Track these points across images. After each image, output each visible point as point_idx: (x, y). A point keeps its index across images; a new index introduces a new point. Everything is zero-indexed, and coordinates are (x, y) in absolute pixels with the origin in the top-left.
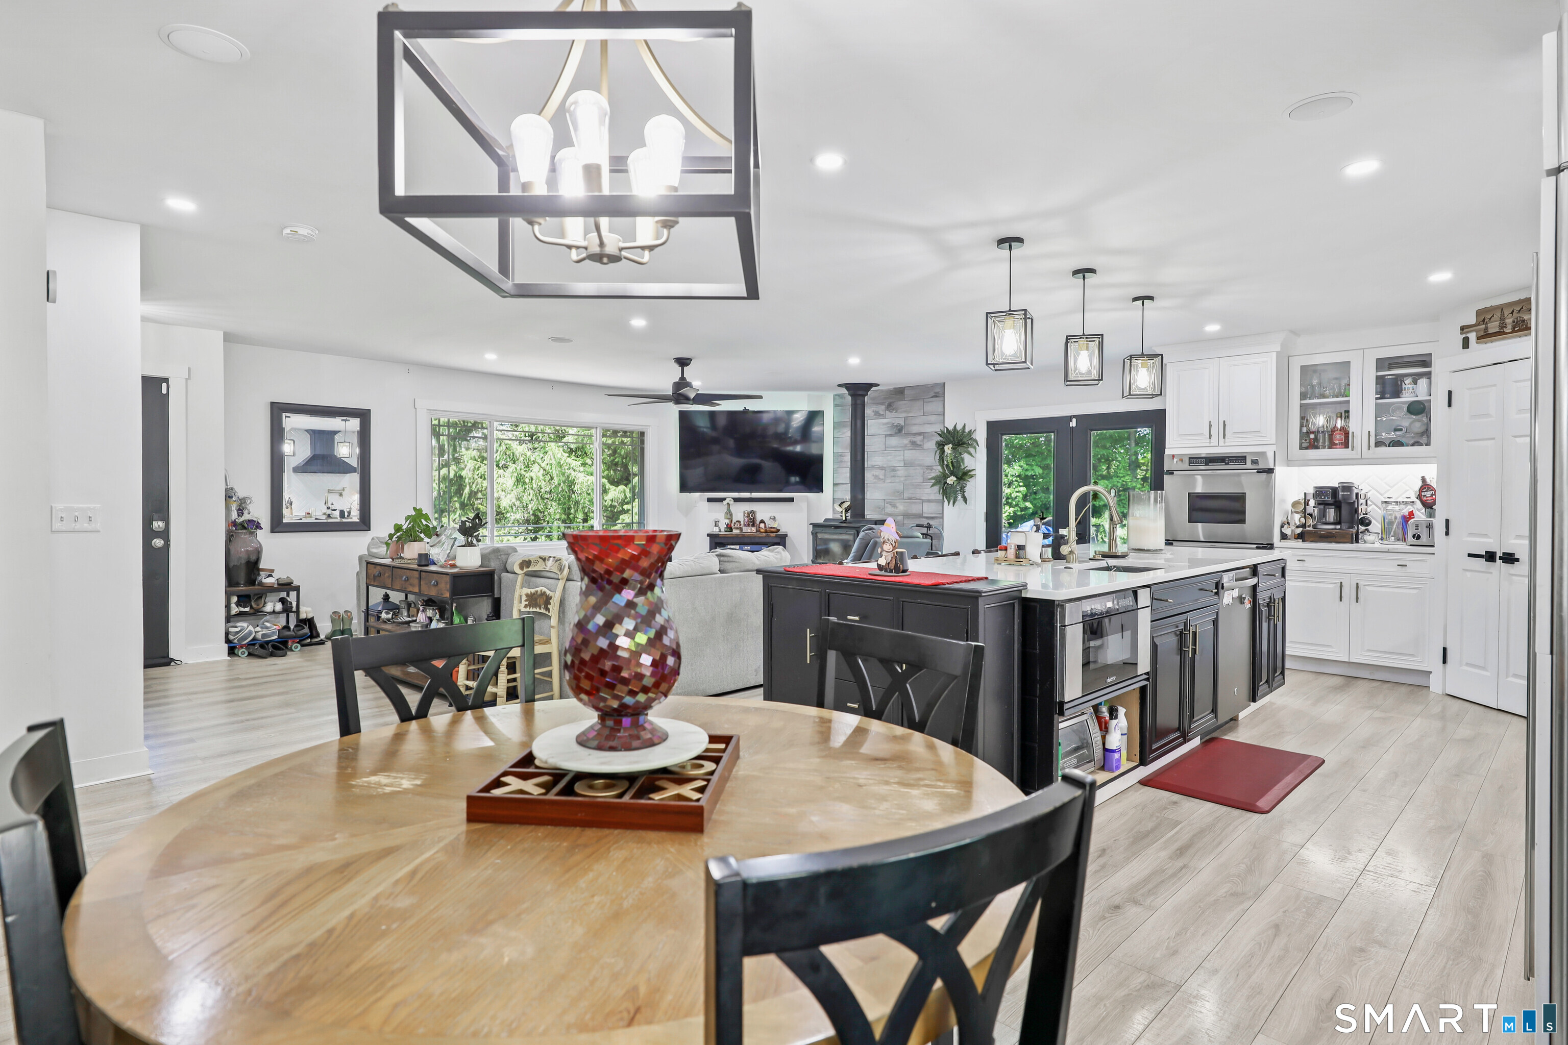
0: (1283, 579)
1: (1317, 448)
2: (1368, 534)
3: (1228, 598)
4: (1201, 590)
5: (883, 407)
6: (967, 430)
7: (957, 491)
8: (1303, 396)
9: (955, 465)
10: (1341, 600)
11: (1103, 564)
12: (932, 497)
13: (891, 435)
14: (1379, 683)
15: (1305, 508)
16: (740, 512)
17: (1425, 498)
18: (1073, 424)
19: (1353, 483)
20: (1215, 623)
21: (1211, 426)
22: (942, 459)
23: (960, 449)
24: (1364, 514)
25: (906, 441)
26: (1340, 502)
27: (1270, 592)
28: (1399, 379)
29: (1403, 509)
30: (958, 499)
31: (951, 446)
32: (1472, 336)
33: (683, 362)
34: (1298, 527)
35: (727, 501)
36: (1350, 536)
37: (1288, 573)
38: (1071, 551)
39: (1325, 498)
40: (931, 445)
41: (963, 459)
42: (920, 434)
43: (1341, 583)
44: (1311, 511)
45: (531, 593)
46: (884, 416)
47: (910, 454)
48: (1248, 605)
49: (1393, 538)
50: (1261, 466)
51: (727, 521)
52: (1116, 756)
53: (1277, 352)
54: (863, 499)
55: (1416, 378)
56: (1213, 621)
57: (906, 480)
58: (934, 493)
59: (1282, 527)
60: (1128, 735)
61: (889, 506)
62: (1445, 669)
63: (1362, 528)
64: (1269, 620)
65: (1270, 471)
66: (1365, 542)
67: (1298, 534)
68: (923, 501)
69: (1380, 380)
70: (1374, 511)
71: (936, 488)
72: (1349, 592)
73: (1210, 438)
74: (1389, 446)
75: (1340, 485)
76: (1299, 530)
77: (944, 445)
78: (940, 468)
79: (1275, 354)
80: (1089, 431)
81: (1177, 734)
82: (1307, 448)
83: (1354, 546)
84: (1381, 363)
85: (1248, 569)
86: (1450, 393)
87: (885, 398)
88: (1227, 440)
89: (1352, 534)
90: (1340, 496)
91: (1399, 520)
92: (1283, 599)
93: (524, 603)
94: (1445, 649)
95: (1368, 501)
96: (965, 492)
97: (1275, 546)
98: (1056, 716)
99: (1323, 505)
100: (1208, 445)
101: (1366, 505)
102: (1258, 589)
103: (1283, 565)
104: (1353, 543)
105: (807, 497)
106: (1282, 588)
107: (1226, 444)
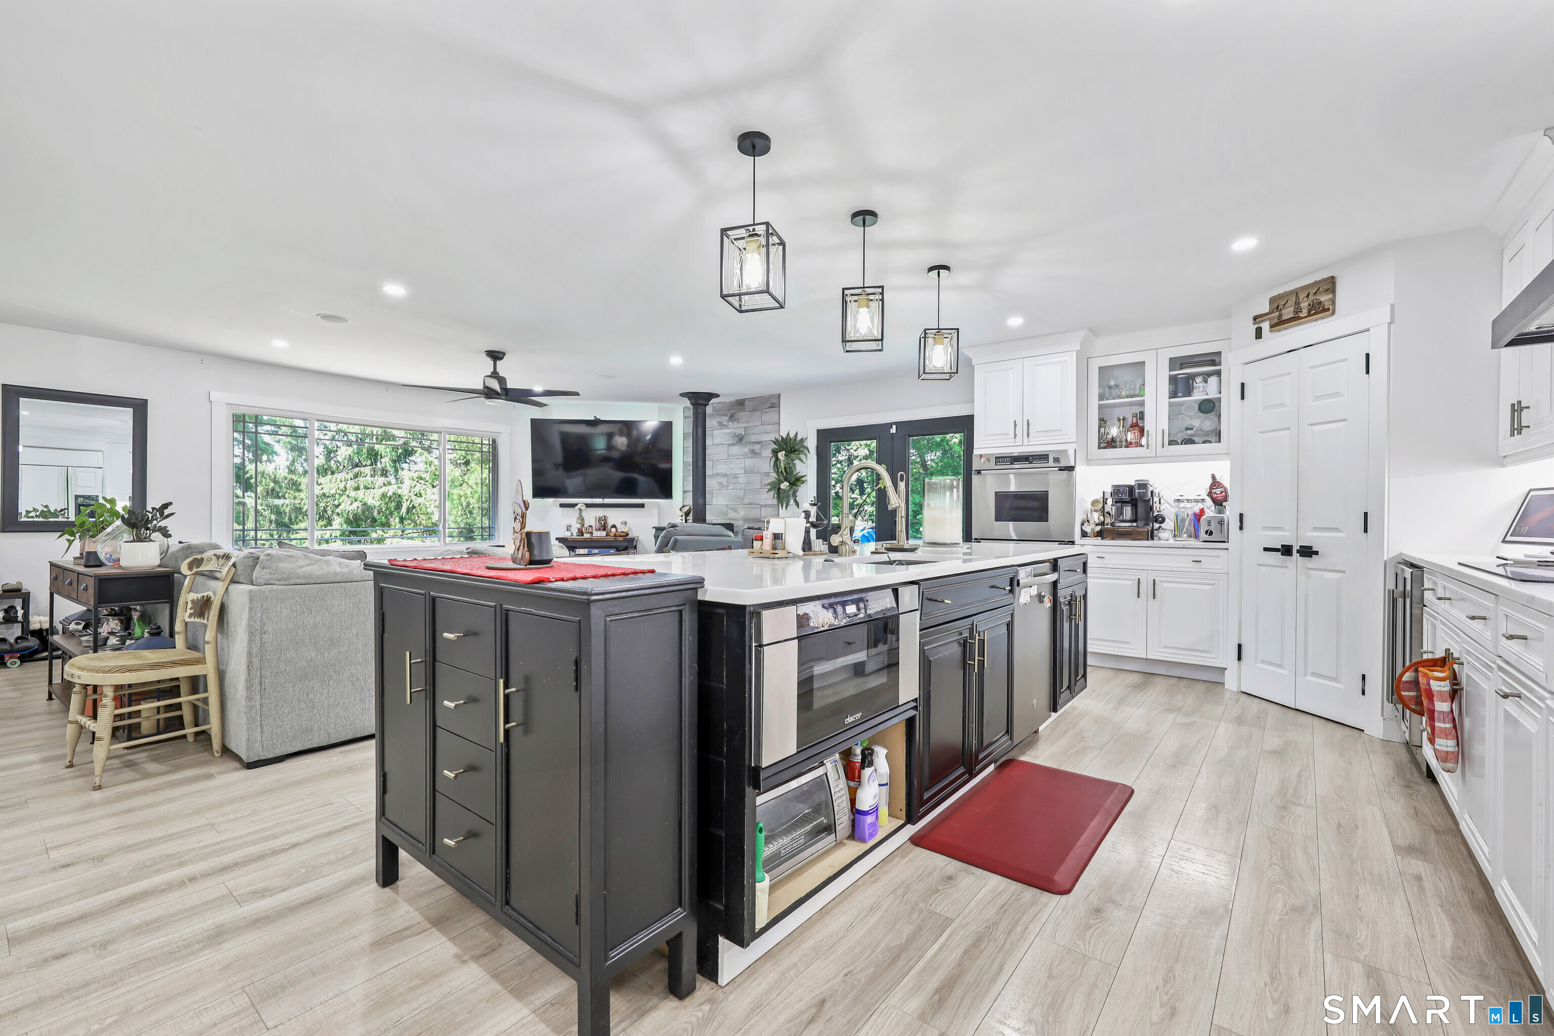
0: (1084, 575)
1: (1115, 447)
2: (1162, 531)
3: (1025, 596)
4: (992, 587)
5: (726, 418)
6: (799, 438)
7: (789, 496)
8: (1101, 397)
9: (788, 471)
10: (1138, 597)
11: (884, 558)
12: (769, 502)
13: (733, 445)
14: (1176, 680)
15: (1103, 507)
16: (591, 517)
17: (1215, 495)
18: (893, 430)
19: (1148, 481)
20: (1010, 626)
21: (1015, 425)
22: (776, 466)
23: (793, 456)
24: (1158, 512)
25: (746, 450)
26: (1136, 500)
27: (1071, 589)
28: (1191, 377)
29: (1194, 507)
30: (791, 503)
31: (784, 452)
32: (1265, 326)
33: (495, 356)
34: (1097, 525)
35: (579, 506)
36: (1146, 533)
37: (1089, 570)
38: (842, 542)
39: (1122, 496)
40: (768, 453)
41: (794, 465)
42: (758, 443)
43: (1139, 579)
44: (1109, 510)
45: (197, 598)
46: (727, 427)
47: (749, 462)
48: (1048, 604)
49: (1185, 535)
50: (1063, 464)
51: (579, 526)
52: (870, 819)
53: (1077, 351)
54: (705, 505)
55: (1206, 376)
56: (1007, 624)
57: (746, 486)
58: (769, 498)
59: (1082, 524)
60: (890, 784)
61: (732, 511)
62: (1240, 666)
63: (1156, 525)
64: (1071, 620)
65: (1071, 469)
66: (1160, 539)
67: (1097, 532)
68: (762, 506)
69: (1173, 380)
70: (1166, 508)
71: (772, 493)
72: (1146, 588)
73: (1015, 438)
74: (1181, 444)
75: (1136, 483)
76: (1098, 528)
77: (778, 452)
78: (775, 475)
79: (1075, 353)
80: (907, 437)
81: (961, 770)
82: (1105, 448)
83: (1149, 543)
84: (1176, 363)
85: (1048, 564)
86: (1243, 385)
87: (729, 410)
88: (1031, 439)
89: (1148, 531)
90: (1136, 494)
91: (1191, 517)
92: (1085, 597)
93: (189, 611)
94: (1240, 646)
95: (1161, 500)
96: (796, 496)
97: (1076, 543)
98: (749, 790)
99: (1119, 502)
100: (1013, 444)
101: (1160, 503)
102: (1059, 586)
103: (1084, 560)
104: (1149, 540)
105: (657, 502)
106: (1083, 585)
107: (1030, 443)
